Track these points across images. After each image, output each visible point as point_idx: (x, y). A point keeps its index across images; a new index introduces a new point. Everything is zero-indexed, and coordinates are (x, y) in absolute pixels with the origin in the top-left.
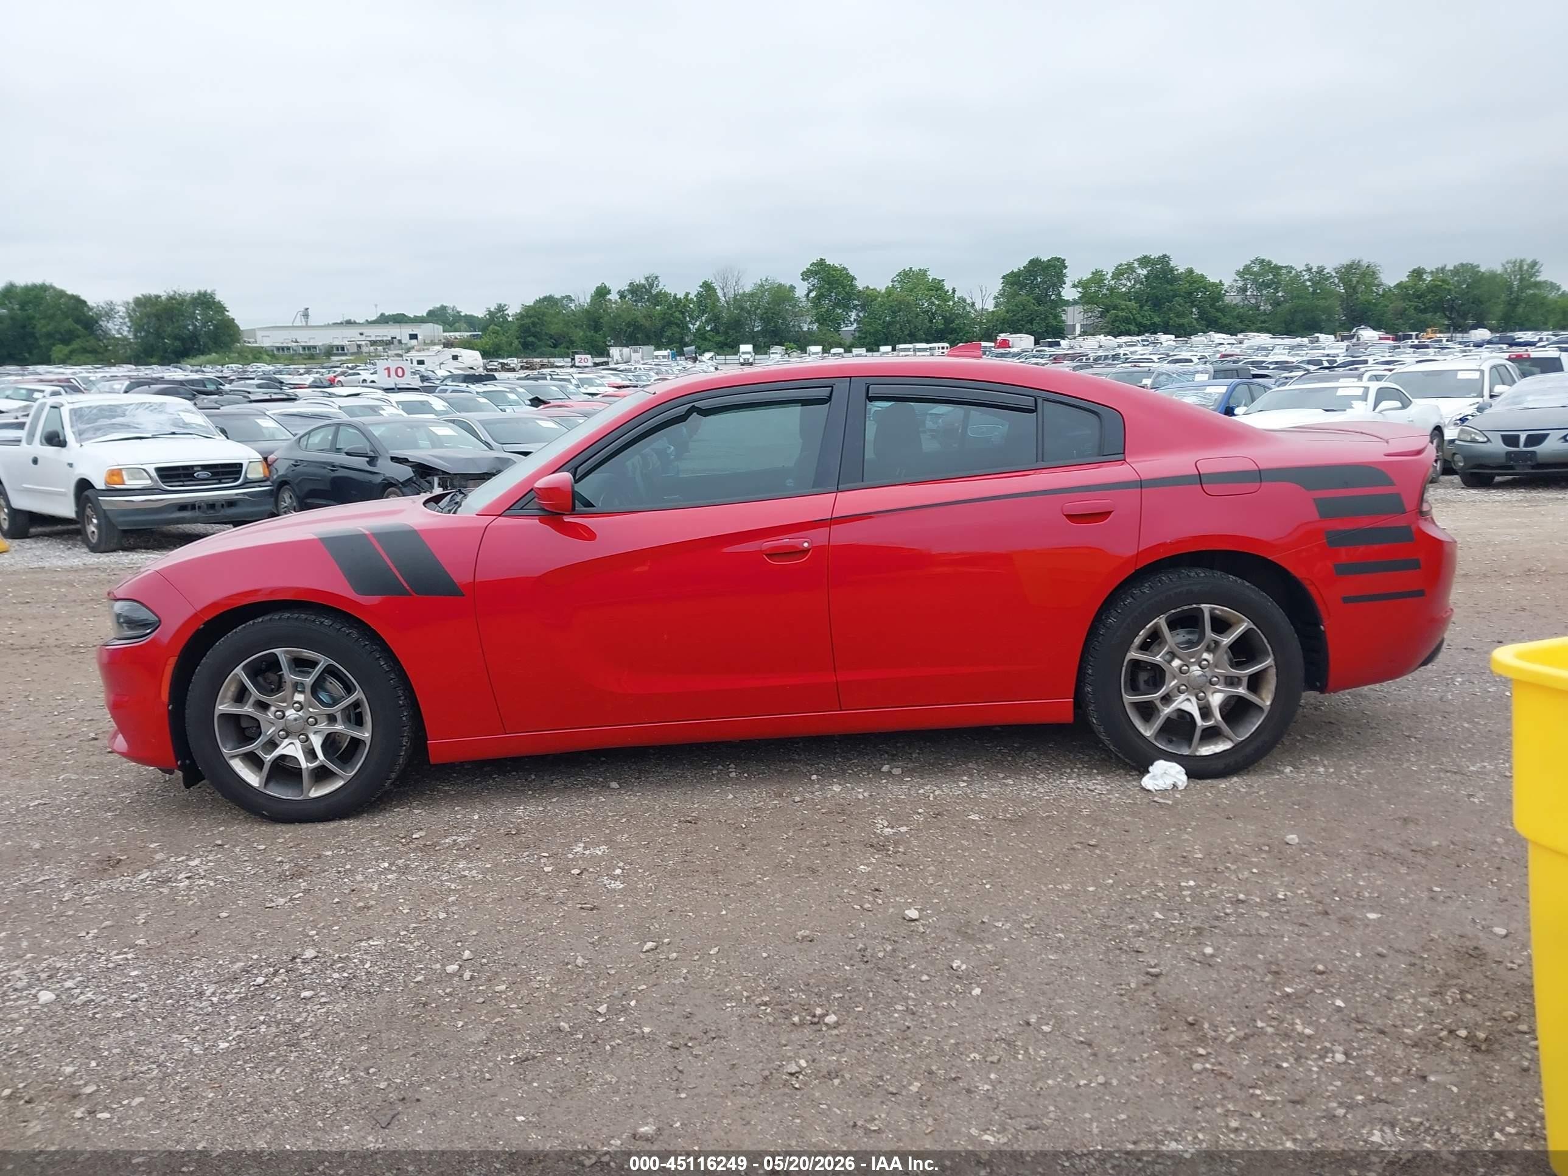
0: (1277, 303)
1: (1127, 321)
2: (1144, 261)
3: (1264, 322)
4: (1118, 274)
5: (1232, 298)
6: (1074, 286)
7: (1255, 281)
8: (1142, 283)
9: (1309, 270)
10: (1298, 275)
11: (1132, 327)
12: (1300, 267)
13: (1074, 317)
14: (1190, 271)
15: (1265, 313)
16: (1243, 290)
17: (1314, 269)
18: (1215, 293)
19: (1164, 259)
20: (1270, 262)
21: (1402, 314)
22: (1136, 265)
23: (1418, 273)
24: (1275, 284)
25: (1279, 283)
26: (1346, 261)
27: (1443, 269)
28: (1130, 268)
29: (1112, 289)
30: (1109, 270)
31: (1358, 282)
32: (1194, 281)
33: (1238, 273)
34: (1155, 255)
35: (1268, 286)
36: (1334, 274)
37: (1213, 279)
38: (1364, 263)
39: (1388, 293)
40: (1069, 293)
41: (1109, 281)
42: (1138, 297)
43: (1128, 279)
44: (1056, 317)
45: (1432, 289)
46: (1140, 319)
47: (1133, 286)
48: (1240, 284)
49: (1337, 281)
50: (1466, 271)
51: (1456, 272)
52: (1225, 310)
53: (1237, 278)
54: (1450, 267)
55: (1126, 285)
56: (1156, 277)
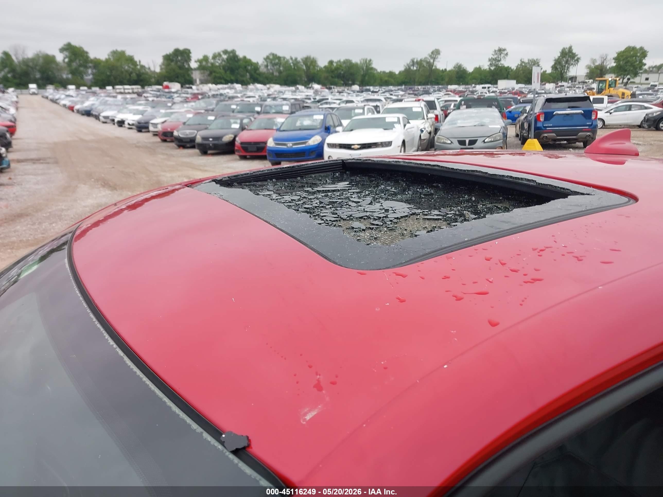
0: (280, 72)
1: (220, 78)
2: (225, 52)
3: (276, 80)
4: (214, 57)
5: (263, 69)
6: (196, 62)
7: (271, 63)
8: (225, 61)
9: (292, 59)
10: (288, 61)
11: (223, 81)
12: (288, 57)
13: (196, 76)
14: (245, 57)
15: (276, 76)
16: (267, 66)
17: (294, 59)
18: (256, 67)
19: (233, 52)
20: (276, 55)
21: (327, 78)
22: (222, 53)
23: (331, 62)
24: (279, 64)
25: (280, 64)
26: (305, 56)
27: (340, 61)
28: (219, 55)
29: (212, 64)
30: (210, 56)
31: (310, 65)
32: (247, 61)
33: (264, 59)
34: (229, 49)
35: (276, 64)
36: (301, 61)
37: (254, 60)
38: (312, 57)
39: (321, 69)
40: (193, 65)
41: (211, 60)
42: (224, 68)
43: (219, 60)
44: (189, 75)
45: (337, 69)
46: (225, 77)
47: (222, 63)
48: (265, 63)
49: (302, 64)
50: (348, 62)
51: (345, 62)
52: (260, 74)
53: (264, 61)
54: (342, 60)
55: (218, 62)
56: (231, 59)
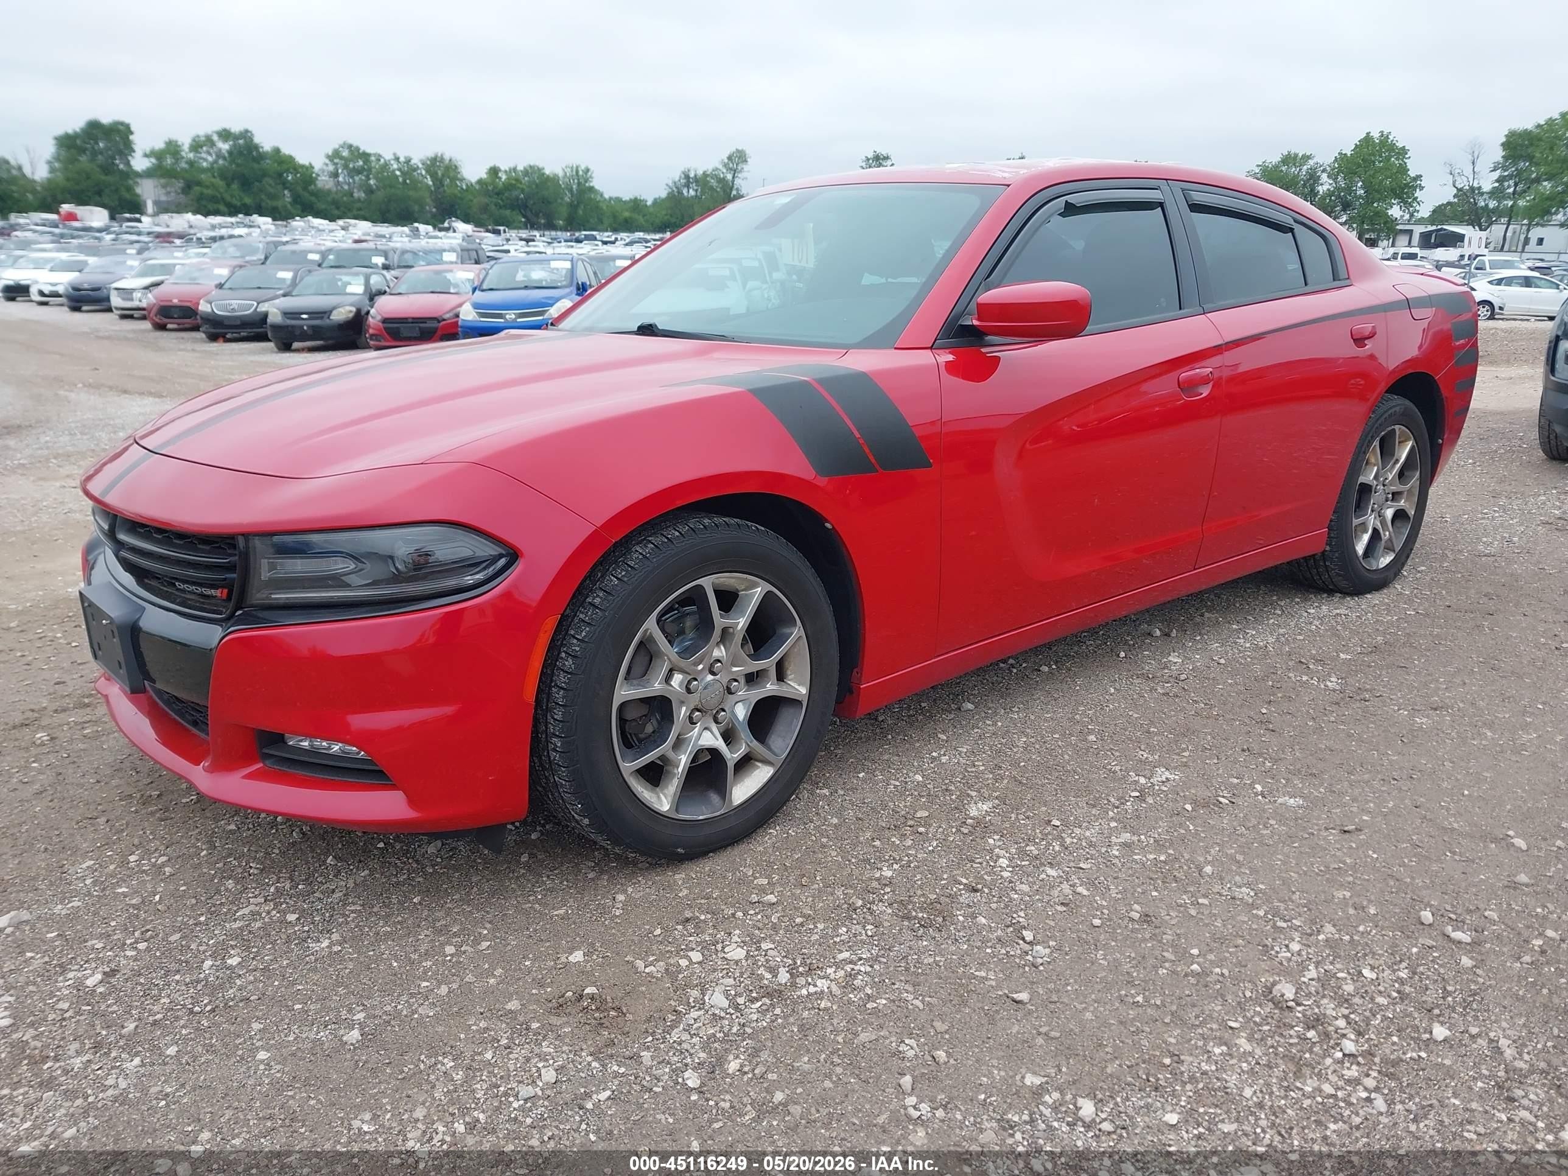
0: (370, 191)
1: (213, 199)
2: (225, 135)
3: (360, 209)
4: (196, 146)
5: (324, 182)
6: (146, 155)
7: (346, 167)
8: (224, 158)
9: (397, 159)
10: (387, 164)
11: (222, 208)
12: (388, 156)
13: (148, 191)
14: (277, 151)
15: (359, 200)
16: (335, 175)
17: (402, 159)
18: (306, 176)
19: (246, 135)
20: (358, 149)
21: (485, 209)
22: (215, 138)
23: (494, 171)
24: (365, 170)
25: (370, 170)
26: (430, 154)
27: (515, 169)
28: (209, 141)
29: (191, 163)
30: (185, 142)
31: (443, 175)
32: (283, 163)
33: (328, 157)
34: (236, 128)
35: (358, 171)
36: (420, 166)
37: (302, 159)
38: (447, 157)
39: (470, 187)
40: (139, 163)
41: (187, 154)
42: (223, 174)
43: (209, 153)
44: (130, 189)
45: (509, 186)
46: (228, 198)
47: (215, 162)
48: (331, 168)
49: (424, 172)
50: (533, 171)
51: (526, 172)
52: (319, 194)
53: (327, 161)
54: (520, 168)
55: (207, 159)
56: (241, 153)
